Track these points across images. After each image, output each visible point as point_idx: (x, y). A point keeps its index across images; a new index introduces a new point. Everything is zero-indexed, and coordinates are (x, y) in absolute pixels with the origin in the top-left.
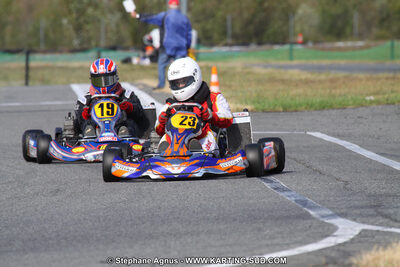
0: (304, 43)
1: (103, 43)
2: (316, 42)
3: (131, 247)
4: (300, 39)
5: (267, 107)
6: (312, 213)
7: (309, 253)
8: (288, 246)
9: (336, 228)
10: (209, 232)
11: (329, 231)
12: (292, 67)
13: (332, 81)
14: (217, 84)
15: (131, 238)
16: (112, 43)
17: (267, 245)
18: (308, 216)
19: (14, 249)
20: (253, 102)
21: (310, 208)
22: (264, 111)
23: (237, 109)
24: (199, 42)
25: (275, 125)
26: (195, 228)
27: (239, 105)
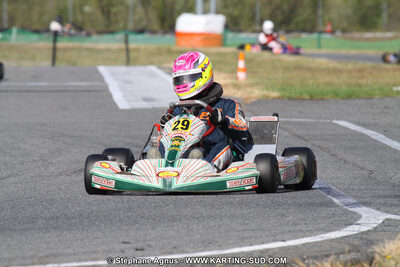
0: (332, 32)
1: (131, 26)
2: (344, 31)
3: (154, 228)
4: (329, 28)
5: (293, 95)
6: (335, 200)
7: (332, 240)
8: (311, 233)
9: (360, 217)
10: (232, 216)
11: (352, 219)
12: (320, 56)
13: (360, 71)
14: (245, 70)
15: (154, 220)
16: (140, 27)
17: (290, 231)
18: (333, 204)
19: (37, 227)
20: (282, 89)
21: (334, 196)
22: (290, 98)
23: (264, 96)
24: (227, 27)
25: (301, 113)
26: (218, 212)
27: (266, 92)
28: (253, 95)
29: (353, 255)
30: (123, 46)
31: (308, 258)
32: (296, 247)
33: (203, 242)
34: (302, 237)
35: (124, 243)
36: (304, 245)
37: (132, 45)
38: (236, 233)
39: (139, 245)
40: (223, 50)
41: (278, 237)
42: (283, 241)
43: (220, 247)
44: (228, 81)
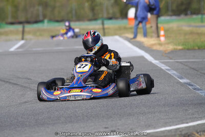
1: (105, 15)
3: (120, 120)
5: (190, 47)
8: (201, 119)
10: (160, 112)
12: (202, 26)
14: (164, 36)
15: (120, 115)
16: (110, 16)
17: (190, 118)
19: (61, 122)
20: (183, 45)
22: (188, 49)
23: (174, 49)
25: (194, 56)
26: (153, 110)
27: (175, 47)
28: (169, 49)
30: (101, 26)
31: (200, 132)
32: (194, 126)
33: (146, 126)
34: (197, 121)
35: (106, 128)
36: (198, 125)
37: (106, 26)
38: (163, 121)
39: (114, 129)
41: (184, 121)
42: (187, 123)
43: (155, 128)
44: (156, 42)
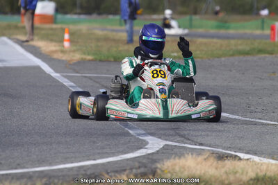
3: (4, 151)
5: (103, 58)
6: (131, 132)
7: (128, 160)
8: (113, 155)
9: (147, 143)
10: (59, 143)
11: (142, 145)
14: (69, 40)
15: (4, 145)
17: (99, 153)
18: (129, 134)
20: (94, 54)
21: (130, 129)
22: (101, 61)
23: (82, 59)
24: (57, 10)
25: (108, 70)
26: (49, 140)
27: (84, 57)
28: (75, 58)
29: (142, 170)
31: (111, 172)
32: (103, 164)
33: (38, 161)
34: (107, 157)
36: (109, 162)
38: (62, 155)
40: (54, 26)
41: (91, 157)
42: (94, 160)
43: (51, 164)
44: (58, 48)
